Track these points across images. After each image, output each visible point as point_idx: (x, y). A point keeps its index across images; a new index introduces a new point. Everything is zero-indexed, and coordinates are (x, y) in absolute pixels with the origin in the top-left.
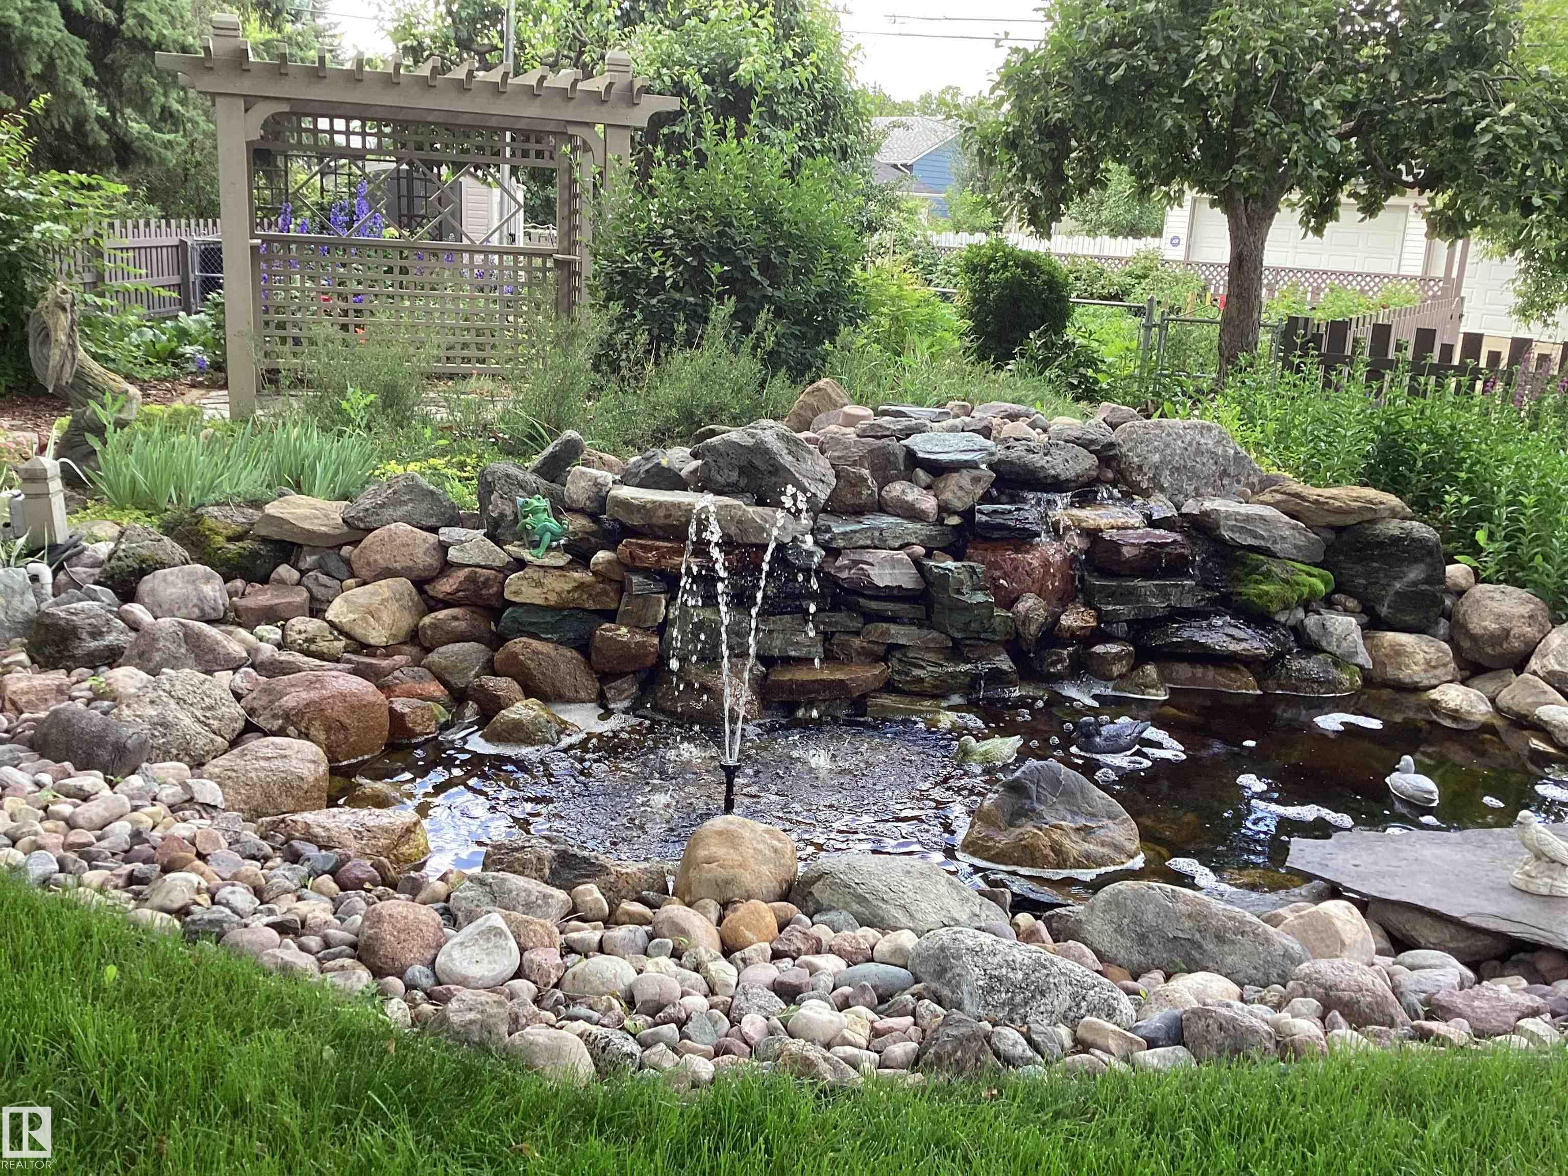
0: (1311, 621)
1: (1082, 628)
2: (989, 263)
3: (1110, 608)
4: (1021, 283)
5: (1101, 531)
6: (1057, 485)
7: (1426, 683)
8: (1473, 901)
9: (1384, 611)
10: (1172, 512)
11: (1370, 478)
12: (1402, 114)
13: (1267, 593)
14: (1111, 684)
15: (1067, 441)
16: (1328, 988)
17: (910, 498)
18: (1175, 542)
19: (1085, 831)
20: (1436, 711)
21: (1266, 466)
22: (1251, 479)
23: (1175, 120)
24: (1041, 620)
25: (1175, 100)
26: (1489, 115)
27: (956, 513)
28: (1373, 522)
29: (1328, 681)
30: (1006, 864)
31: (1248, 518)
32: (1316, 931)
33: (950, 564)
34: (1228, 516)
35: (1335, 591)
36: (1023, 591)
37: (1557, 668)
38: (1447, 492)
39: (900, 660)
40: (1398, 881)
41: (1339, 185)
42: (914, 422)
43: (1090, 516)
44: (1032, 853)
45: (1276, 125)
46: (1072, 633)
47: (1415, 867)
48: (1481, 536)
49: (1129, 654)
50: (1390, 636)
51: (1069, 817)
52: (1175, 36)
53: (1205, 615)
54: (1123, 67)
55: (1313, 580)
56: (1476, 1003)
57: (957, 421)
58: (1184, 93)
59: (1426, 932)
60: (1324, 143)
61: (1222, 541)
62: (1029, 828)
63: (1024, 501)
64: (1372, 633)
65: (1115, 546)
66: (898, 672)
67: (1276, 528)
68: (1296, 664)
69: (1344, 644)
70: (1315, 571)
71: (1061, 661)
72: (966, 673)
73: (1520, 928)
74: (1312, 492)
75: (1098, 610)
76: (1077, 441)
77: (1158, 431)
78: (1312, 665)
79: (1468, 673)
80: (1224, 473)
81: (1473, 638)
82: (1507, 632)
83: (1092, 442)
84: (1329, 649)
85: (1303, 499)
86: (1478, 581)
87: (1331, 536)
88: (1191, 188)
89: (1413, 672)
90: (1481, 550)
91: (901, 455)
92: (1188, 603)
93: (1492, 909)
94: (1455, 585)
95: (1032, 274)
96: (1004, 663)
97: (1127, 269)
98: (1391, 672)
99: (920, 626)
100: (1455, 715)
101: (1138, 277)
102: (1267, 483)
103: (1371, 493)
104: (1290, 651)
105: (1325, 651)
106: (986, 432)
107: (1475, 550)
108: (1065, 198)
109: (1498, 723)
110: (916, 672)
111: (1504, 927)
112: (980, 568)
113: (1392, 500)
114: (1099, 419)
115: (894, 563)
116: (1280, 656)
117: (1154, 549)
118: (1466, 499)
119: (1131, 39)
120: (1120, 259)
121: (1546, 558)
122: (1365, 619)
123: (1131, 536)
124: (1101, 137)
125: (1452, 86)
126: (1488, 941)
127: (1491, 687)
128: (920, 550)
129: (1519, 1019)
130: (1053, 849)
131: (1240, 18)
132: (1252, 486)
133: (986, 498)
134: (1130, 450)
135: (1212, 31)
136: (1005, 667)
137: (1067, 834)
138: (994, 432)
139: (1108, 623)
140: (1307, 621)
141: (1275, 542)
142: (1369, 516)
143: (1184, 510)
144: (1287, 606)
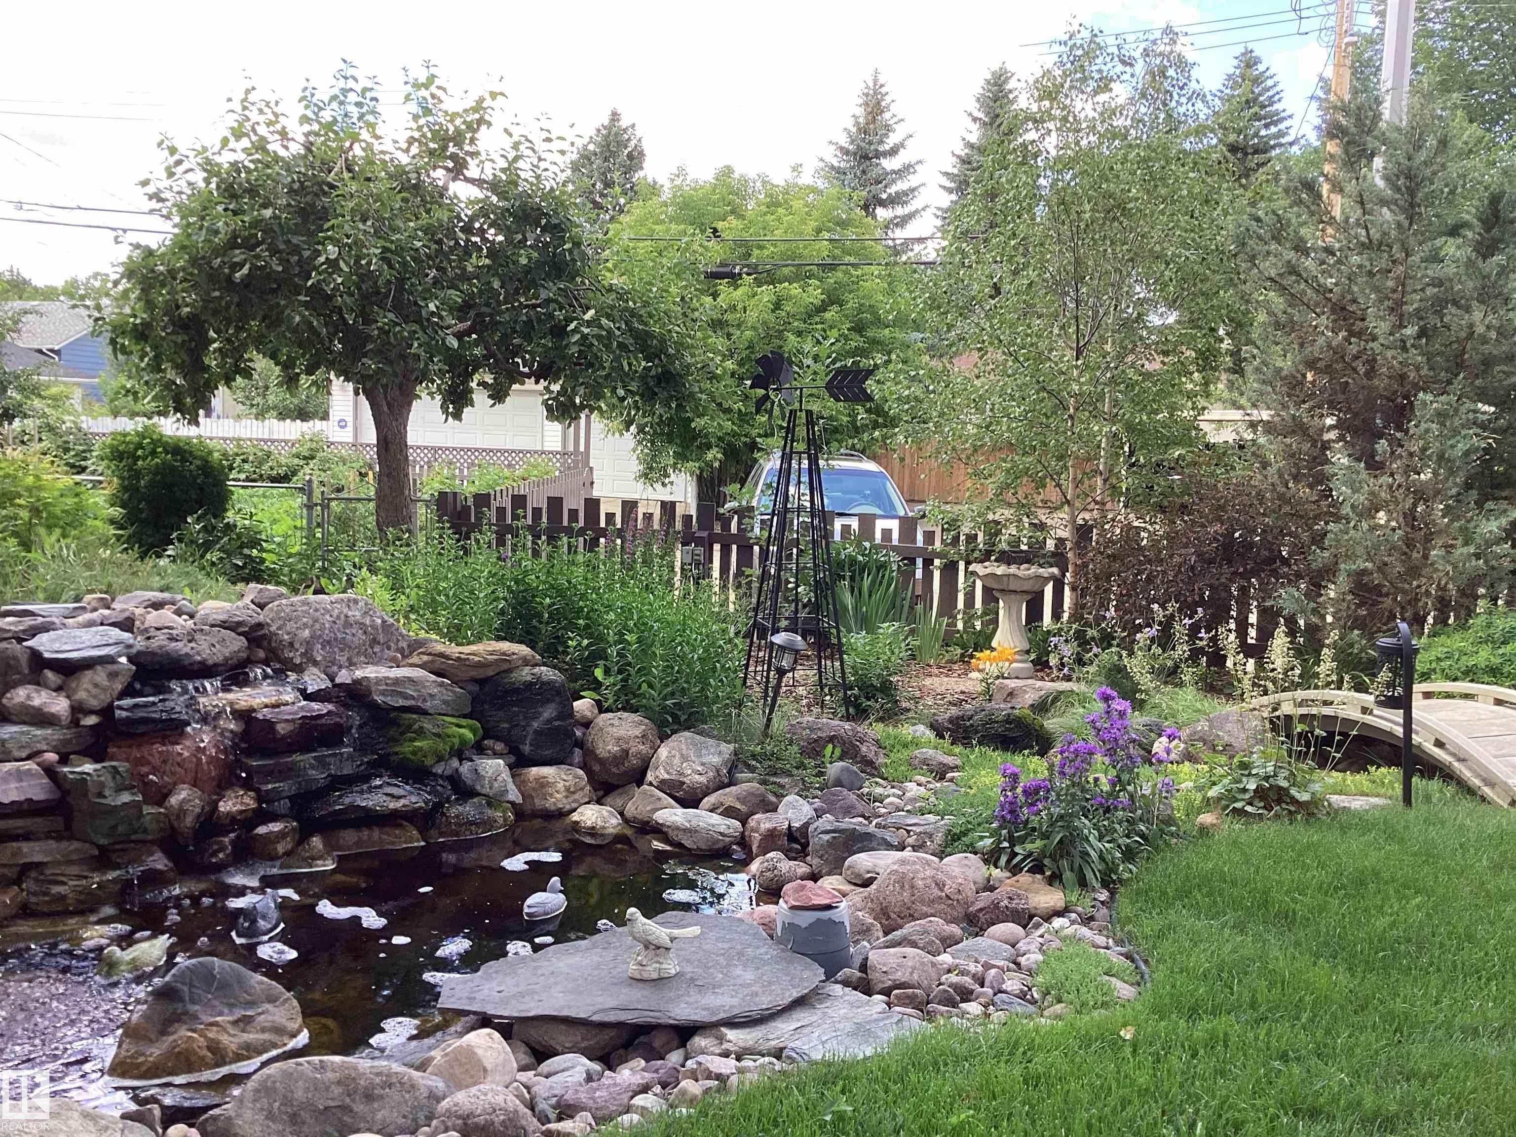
0: (465, 769)
1: (242, 812)
2: (136, 449)
3: (270, 786)
4: (173, 469)
5: (254, 710)
6: (205, 671)
7: (568, 807)
8: (600, 999)
9: (527, 749)
10: (326, 684)
11: (506, 633)
12: (507, 316)
13: (421, 749)
14: (278, 863)
15: (212, 626)
16: (466, 1118)
17: (36, 702)
18: (329, 713)
19: (244, 1023)
20: (577, 832)
21: (415, 631)
22: (400, 644)
23: (303, 316)
24: (198, 810)
25: (302, 298)
26: (576, 319)
27: (92, 712)
28: (510, 671)
29: (484, 822)
30: (159, 1077)
31: (397, 681)
32: (461, 1065)
33: (88, 767)
34: (378, 681)
35: (484, 738)
36: (175, 784)
37: (666, 776)
38: (570, 638)
39: (37, 880)
40: (536, 997)
41: (470, 376)
42: (40, 619)
43: (243, 697)
44: (187, 1059)
45: (397, 324)
46: (232, 818)
47: (552, 980)
48: (599, 673)
49: (294, 829)
50: (534, 770)
51: (226, 1011)
52: (295, 240)
53: (365, 778)
54: (247, 266)
55: (462, 731)
56: (598, 1094)
57: (95, 615)
58: (309, 291)
59: (562, 1038)
60: (443, 340)
61: (374, 706)
62: (183, 1032)
63: (171, 691)
64: (519, 771)
65: (269, 725)
66: (35, 894)
67: (424, 687)
68: (453, 812)
69: (496, 785)
70: (464, 722)
71: (222, 849)
72: (114, 881)
73: (636, 1014)
74: (454, 650)
75: (257, 791)
76: (224, 625)
77: (306, 608)
78: (468, 809)
79: (601, 793)
80: (375, 641)
81: (601, 761)
82: (626, 752)
83: (240, 624)
84: (484, 791)
85: (448, 657)
86: (601, 712)
87: (475, 688)
88: (337, 376)
89: (557, 799)
90: (600, 684)
91: (24, 660)
92: (348, 770)
93: (613, 1003)
94: (583, 717)
95: (184, 460)
96: (159, 862)
97: (294, 450)
98: (539, 803)
99: (59, 838)
100: (592, 832)
101: (305, 458)
102: (416, 645)
103: (505, 646)
104: (448, 800)
105: (480, 794)
106: (127, 624)
107: (596, 686)
108: (210, 387)
109: (629, 832)
110: (56, 889)
111: (623, 1017)
112: (122, 766)
113: (523, 650)
114: (247, 600)
115: (20, 775)
116: (438, 806)
117: (308, 723)
118: (586, 642)
119: (253, 241)
120: (286, 442)
121: (650, 686)
122: (512, 759)
123: (286, 712)
124: (239, 329)
125: (544, 294)
126: (613, 1033)
127: (619, 802)
128: (52, 757)
129: (632, 1097)
130: (209, 1048)
131: (353, 228)
132: (401, 651)
133: (128, 691)
134: (279, 628)
135: (329, 238)
136: (160, 867)
137: (225, 1030)
138: (137, 623)
139: (270, 802)
140: (461, 769)
141: (425, 700)
142: (506, 666)
143: (338, 680)
144: (440, 759)
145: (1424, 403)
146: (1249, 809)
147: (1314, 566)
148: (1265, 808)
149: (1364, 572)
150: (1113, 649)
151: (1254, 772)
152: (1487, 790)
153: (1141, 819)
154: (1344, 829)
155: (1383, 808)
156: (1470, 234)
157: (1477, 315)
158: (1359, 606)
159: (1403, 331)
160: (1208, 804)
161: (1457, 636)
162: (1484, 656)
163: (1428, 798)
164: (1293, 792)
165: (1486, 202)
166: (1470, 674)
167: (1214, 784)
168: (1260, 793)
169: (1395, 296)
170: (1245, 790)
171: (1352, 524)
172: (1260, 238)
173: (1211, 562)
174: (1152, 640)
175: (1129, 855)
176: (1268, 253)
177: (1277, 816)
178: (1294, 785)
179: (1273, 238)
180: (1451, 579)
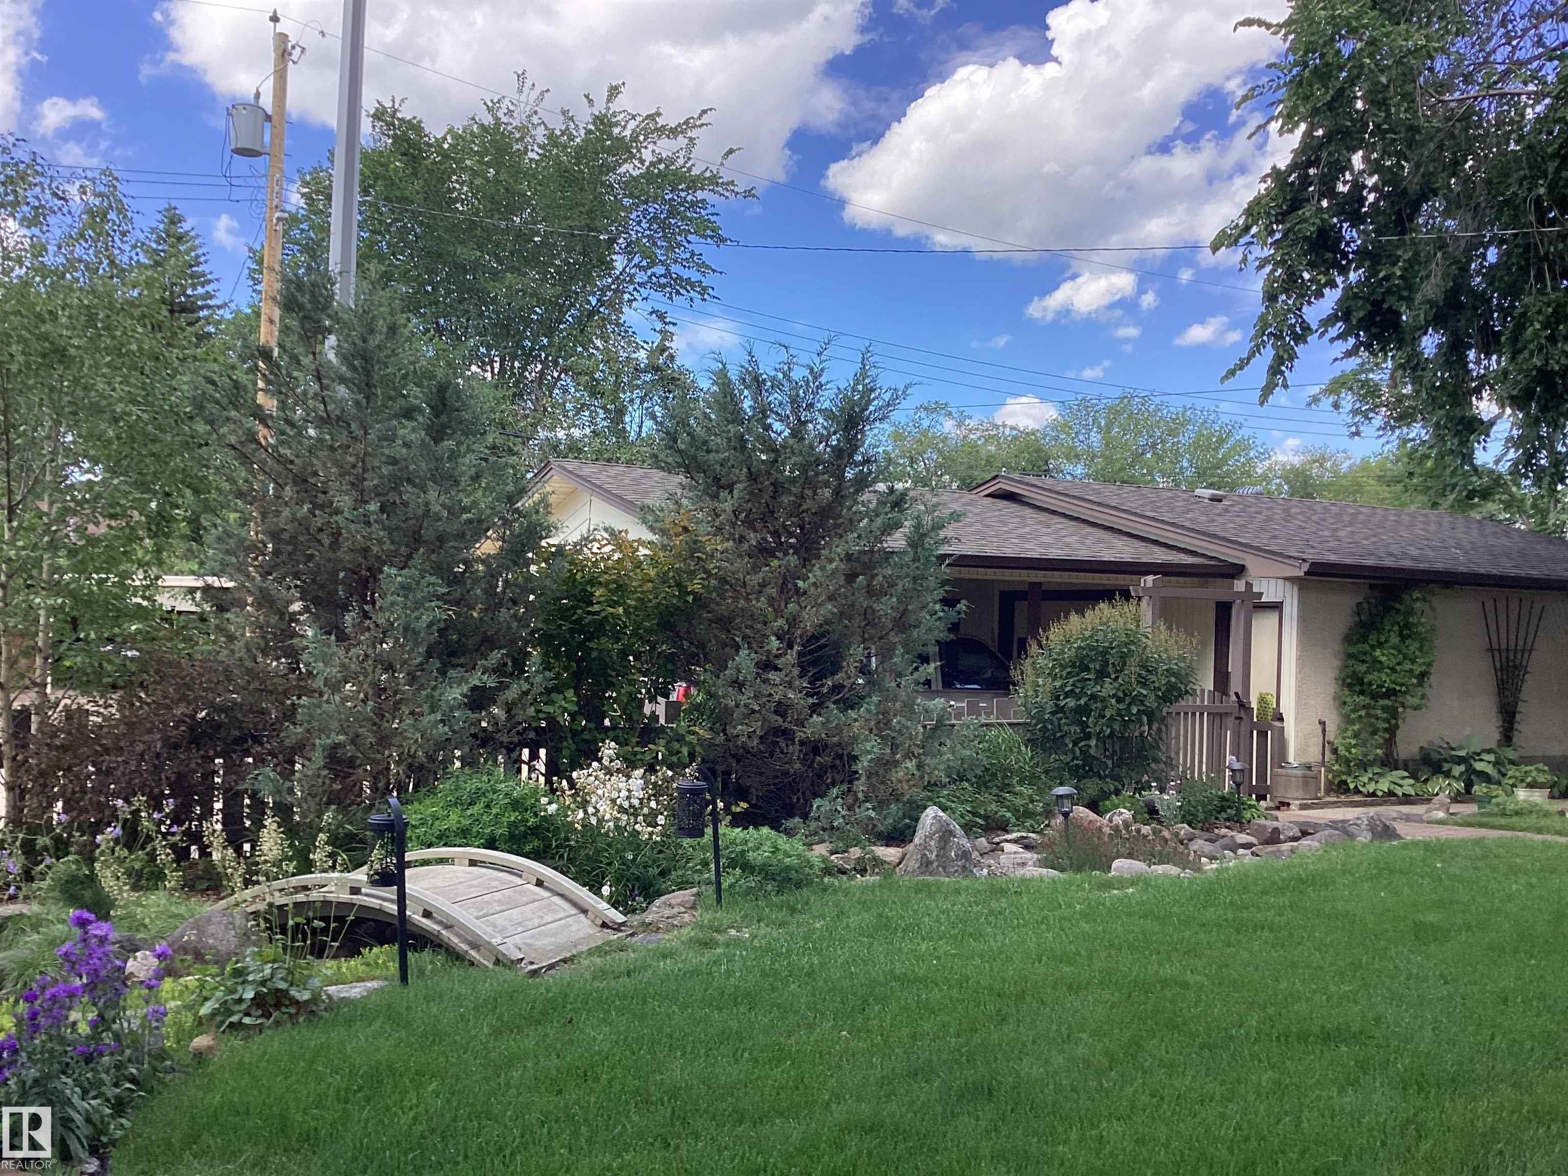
145: (389, 576)
146: (247, 1020)
147: (287, 743)
148: (262, 1016)
149: (336, 746)
150: (70, 858)
151: (250, 978)
152: (473, 953)
153: (130, 1060)
154: (349, 1023)
155: (382, 989)
156: (420, 419)
157: (432, 495)
158: (333, 781)
159: (367, 507)
160: (200, 1023)
161: (428, 802)
162: (454, 820)
163: (421, 972)
164: (293, 992)
165: (434, 390)
166: (444, 839)
167: (206, 999)
168: (258, 1001)
169: (355, 472)
170: (240, 1000)
171: (325, 698)
172: (217, 402)
173: (176, 746)
174: (117, 841)
175: (120, 1107)
176: (228, 419)
177: (277, 1023)
178: (292, 985)
179: (231, 402)
180: (420, 746)
